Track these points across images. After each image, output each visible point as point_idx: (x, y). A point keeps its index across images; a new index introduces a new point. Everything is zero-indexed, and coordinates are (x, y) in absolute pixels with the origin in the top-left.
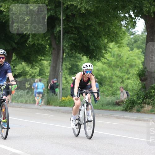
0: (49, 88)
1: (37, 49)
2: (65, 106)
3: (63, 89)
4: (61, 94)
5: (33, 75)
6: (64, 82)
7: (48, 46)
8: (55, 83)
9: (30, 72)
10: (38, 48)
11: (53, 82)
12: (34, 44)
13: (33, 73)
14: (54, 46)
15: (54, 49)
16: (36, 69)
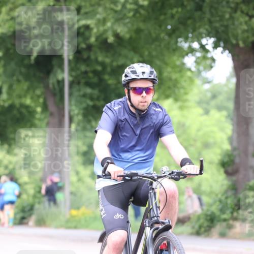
0: (43, 191)
1: (18, 116)
2: (76, 228)
3: (72, 193)
4: (68, 203)
5: (11, 167)
6: (74, 178)
7: (39, 109)
8: (56, 183)
9: (5, 162)
10: (21, 113)
11: (51, 180)
12: (12, 107)
13: (10, 162)
14: (52, 108)
15: (52, 114)
16: (16, 155)
